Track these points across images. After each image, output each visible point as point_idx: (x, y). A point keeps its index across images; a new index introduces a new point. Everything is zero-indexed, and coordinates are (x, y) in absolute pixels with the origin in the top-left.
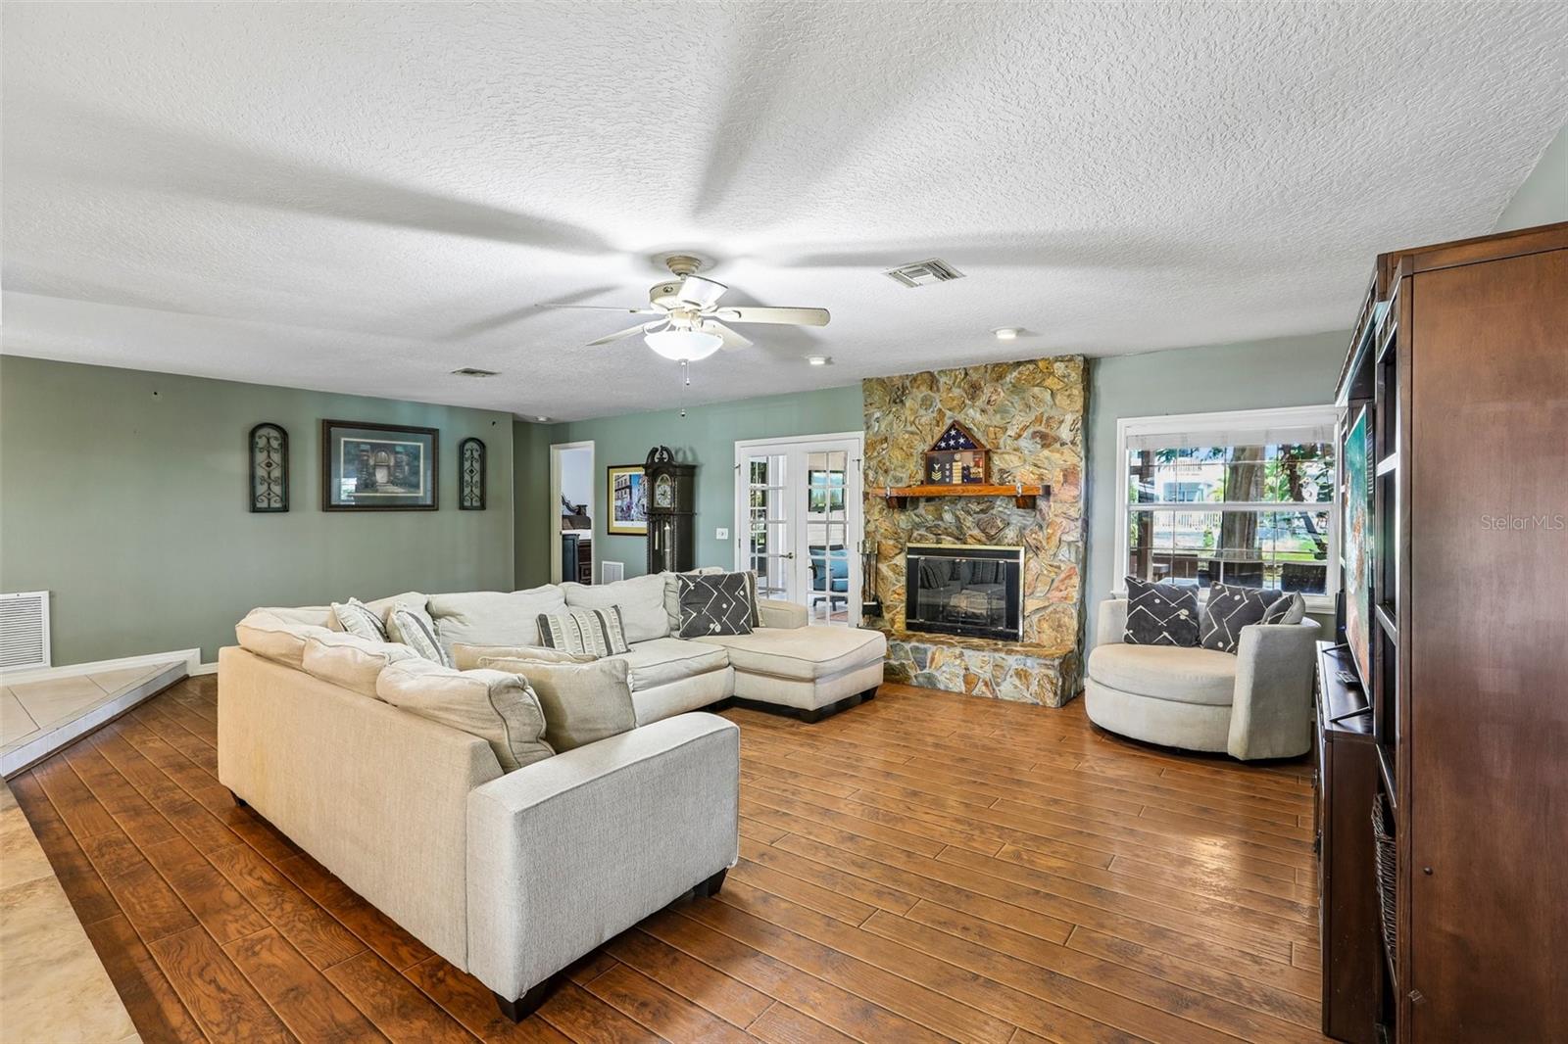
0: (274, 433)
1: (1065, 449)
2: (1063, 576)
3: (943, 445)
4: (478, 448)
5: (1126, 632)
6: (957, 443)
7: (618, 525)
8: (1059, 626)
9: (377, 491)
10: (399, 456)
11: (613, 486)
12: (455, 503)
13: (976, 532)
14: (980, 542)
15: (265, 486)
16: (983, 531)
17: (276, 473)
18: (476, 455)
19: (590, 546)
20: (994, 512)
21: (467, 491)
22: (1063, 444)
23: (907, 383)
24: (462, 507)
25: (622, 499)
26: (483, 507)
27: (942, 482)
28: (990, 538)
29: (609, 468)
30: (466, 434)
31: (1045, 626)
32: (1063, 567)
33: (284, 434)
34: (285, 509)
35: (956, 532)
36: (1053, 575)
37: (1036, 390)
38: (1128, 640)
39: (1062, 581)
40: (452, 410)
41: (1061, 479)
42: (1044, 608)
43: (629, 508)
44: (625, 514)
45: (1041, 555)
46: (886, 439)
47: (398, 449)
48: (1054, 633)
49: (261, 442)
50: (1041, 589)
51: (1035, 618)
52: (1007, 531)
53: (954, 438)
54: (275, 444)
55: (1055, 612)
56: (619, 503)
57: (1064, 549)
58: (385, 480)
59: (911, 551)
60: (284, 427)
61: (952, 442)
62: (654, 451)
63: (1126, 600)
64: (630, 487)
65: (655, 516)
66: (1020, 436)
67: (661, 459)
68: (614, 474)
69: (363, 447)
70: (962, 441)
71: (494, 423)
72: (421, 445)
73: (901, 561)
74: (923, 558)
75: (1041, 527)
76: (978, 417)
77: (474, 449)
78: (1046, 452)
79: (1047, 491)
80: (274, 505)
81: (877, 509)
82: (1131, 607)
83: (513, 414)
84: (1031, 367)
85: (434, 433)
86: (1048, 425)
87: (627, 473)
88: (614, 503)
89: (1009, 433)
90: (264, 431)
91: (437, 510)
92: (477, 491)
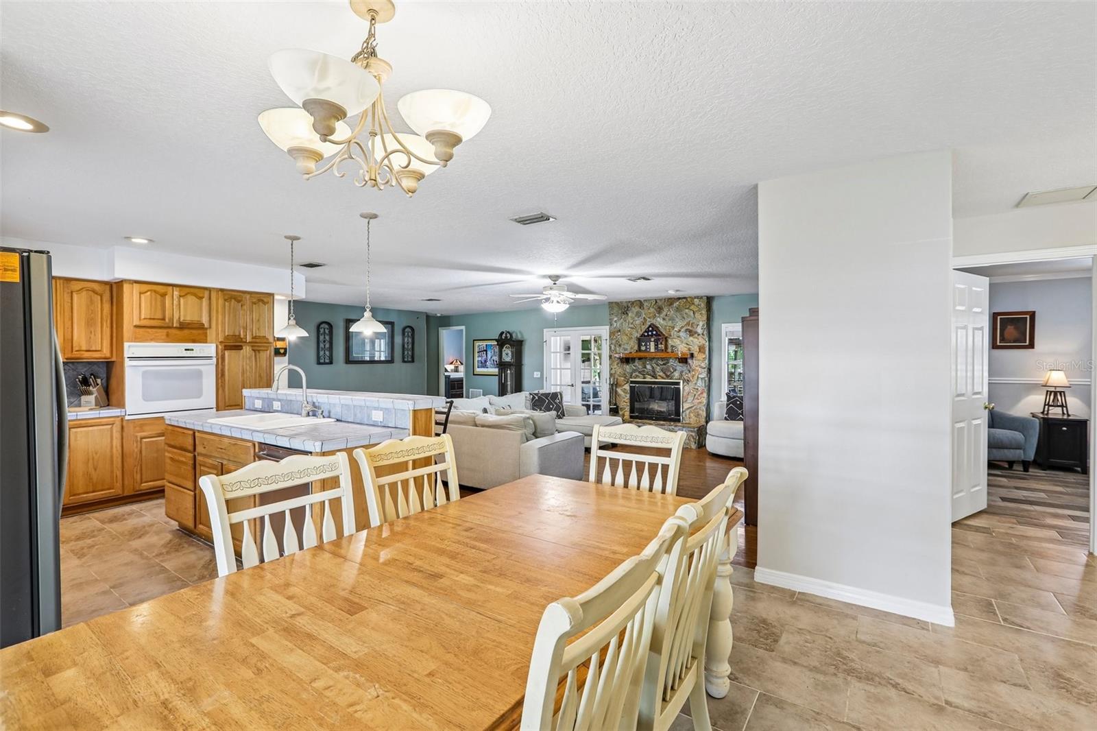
0: (327, 326)
1: (700, 337)
2: (699, 393)
3: (646, 334)
4: (411, 331)
5: (725, 415)
6: (652, 333)
7: (478, 370)
8: (698, 415)
11: (477, 350)
12: (401, 359)
13: (661, 374)
14: (663, 378)
15: (323, 352)
16: (664, 373)
17: (327, 346)
18: (410, 334)
19: (462, 381)
20: (669, 364)
21: (406, 353)
22: (698, 335)
23: (629, 304)
24: (404, 361)
25: (482, 356)
26: (413, 361)
27: (646, 351)
28: (668, 376)
29: (474, 340)
30: (405, 324)
31: (692, 415)
32: (699, 389)
33: (331, 326)
34: (331, 363)
35: (652, 374)
36: (695, 393)
37: (687, 310)
38: (726, 419)
39: (699, 395)
40: (400, 312)
41: (698, 350)
42: (692, 407)
43: (486, 361)
44: (484, 364)
45: (690, 384)
46: (620, 331)
48: (695, 419)
49: (322, 331)
50: (690, 399)
51: (687, 412)
52: (675, 373)
53: (651, 331)
54: (327, 331)
55: (696, 409)
56: (480, 359)
57: (700, 381)
59: (632, 382)
60: (331, 323)
61: (650, 333)
62: (502, 333)
63: (726, 403)
64: (486, 351)
65: (502, 366)
66: (680, 331)
67: (506, 337)
68: (477, 344)
70: (654, 333)
71: (418, 318)
73: (627, 387)
74: (637, 385)
75: (690, 372)
76: (662, 322)
77: (409, 331)
78: (691, 338)
79: (692, 355)
80: (327, 361)
81: (615, 363)
82: (728, 405)
83: (426, 313)
84: (685, 300)
85: (392, 324)
86: (692, 326)
87: (485, 343)
88: (477, 359)
89: (675, 329)
90: (322, 326)
91: (393, 363)
92: (410, 353)
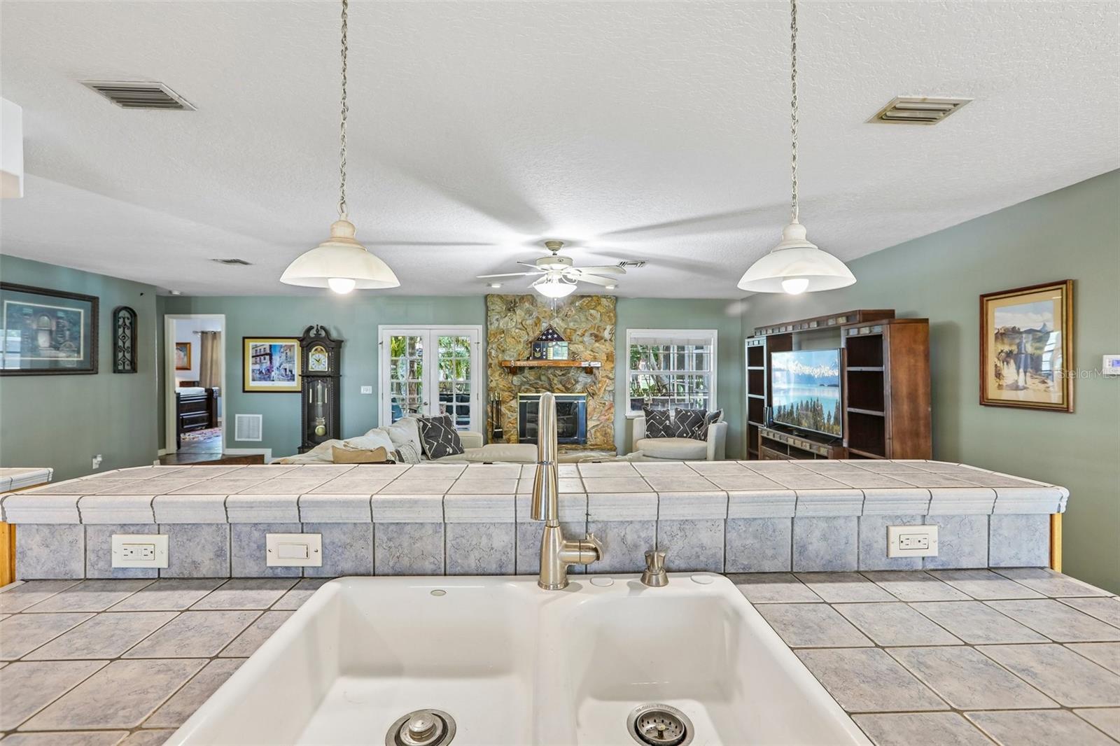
1: (607, 344)
2: (606, 408)
3: (544, 337)
4: (129, 316)
5: (647, 433)
6: (553, 337)
7: (251, 385)
8: (606, 434)
9: (39, 356)
10: (61, 321)
11: (250, 352)
12: (111, 366)
13: (560, 386)
14: (562, 392)
16: (564, 386)
18: (127, 322)
20: (570, 375)
21: (120, 355)
22: (605, 340)
23: (517, 300)
24: (116, 371)
25: (261, 363)
26: (134, 369)
27: (541, 358)
28: (568, 390)
29: (244, 338)
30: (119, 303)
31: (598, 434)
32: (607, 403)
35: (548, 387)
36: (601, 407)
37: (592, 311)
38: (648, 437)
39: (607, 410)
40: (108, 280)
41: (605, 358)
42: (597, 425)
43: (269, 371)
44: (266, 375)
45: (595, 397)
46: (503, 332)
47: (60, 314)
48: (603, 438)
50: (595, 416)
51: (593, 431)
52: (577, 385)
53: (551, 334)
55: (603, 427)
56: (257, 367)
57: (607, 394)
58: (47, 344)
59: (522, 398)
61: (550, 337)
62: (311, 328)
63: (644, 418)
64: (270, 355)
65: (309, 377)
66: (584, 335)
67: (318, 334)
68: (250, 344)
69: (27, 311)
70: (556, 336)
71: (142, 294)
72: (82, 311)
73: (515, 404)
74: (529, 401)
75: (595, 383)
76: (560, 322)
77: (127, 318)
78: (597, 344)
81: (498, 373)
82: (647, 421)
83: (155, 287)
84: (590, 299)
85: (94, 300)
86: (598, 330)
87: (267, 343)
88: (250, 366)
89: (577, 333)
91: (94, 373)
92: (128, 356)
